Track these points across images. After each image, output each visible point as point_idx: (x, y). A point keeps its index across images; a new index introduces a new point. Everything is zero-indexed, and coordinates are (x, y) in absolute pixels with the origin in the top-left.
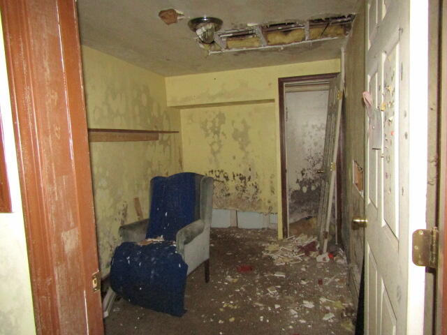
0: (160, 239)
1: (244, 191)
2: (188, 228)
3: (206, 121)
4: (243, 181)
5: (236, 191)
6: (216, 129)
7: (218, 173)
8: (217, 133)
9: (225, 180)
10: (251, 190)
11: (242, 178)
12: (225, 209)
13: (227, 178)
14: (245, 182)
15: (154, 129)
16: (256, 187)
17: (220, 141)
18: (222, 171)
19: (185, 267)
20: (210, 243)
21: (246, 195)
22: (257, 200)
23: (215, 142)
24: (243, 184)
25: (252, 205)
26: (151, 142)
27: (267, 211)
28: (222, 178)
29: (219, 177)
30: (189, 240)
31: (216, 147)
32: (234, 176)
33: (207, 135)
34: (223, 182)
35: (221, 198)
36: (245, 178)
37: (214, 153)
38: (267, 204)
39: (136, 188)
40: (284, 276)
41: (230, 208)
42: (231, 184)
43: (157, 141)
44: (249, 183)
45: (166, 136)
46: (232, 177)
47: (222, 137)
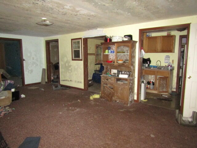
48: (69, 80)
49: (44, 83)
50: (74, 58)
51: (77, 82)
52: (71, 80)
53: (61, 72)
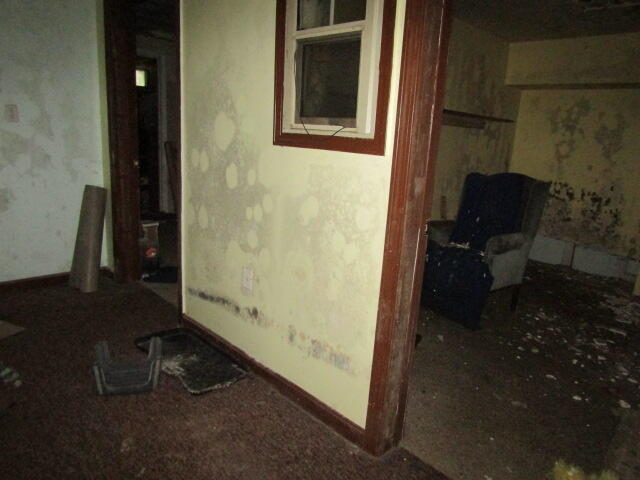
0: (466, 246)
1: (593, 218)
2: (505, 238)
3: (559, 109)
4: (597, 203)
5: (582, 217)
6: (571, 123)
7: (558, 187)
8: (571, 128)
9: (567, 198)
10: (606, 218)
11: (596, 199)
12: (558, 239)
13: (571, 196)
14: (599, 207)
15: (481, 114)
16: (616, 216)
17: (574, 142)
18: (566, 185)
19: (491, 279)
20: (525, 274)
21: (595, 225)
22: (613, 235)
23: (564, 142)
24: (595, 209)
25: (603, 240)
26: (474, 131)
27: (625, 254)
28: (563, 195)
29: (558, 192)
30: (502, 250)
31: (564, 149)
32: (583, 195)
33: (554, 131)
34: (563, 200)
35: (554, 222)
36: (600, 200)
37: (559, 157)
38: (628, 244)
39: (445, 185)
40: (624, 334)
41: (565, 238)
42: (576, 206)
43: (482, 131)
44: (605, 208)
45: (494, 126)
46: (580, 196)
47: (577, 135)
48: (245, 303)
49: (89, 285)
50: (291, 125)
51: (308, 343)
52: (255, 313)
53: (190, 228)
